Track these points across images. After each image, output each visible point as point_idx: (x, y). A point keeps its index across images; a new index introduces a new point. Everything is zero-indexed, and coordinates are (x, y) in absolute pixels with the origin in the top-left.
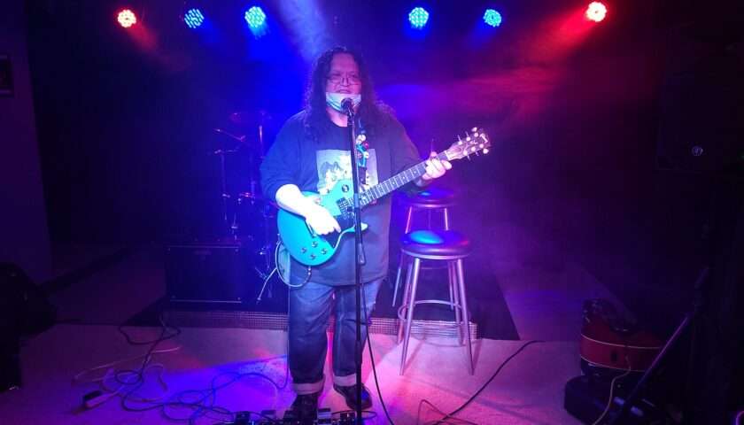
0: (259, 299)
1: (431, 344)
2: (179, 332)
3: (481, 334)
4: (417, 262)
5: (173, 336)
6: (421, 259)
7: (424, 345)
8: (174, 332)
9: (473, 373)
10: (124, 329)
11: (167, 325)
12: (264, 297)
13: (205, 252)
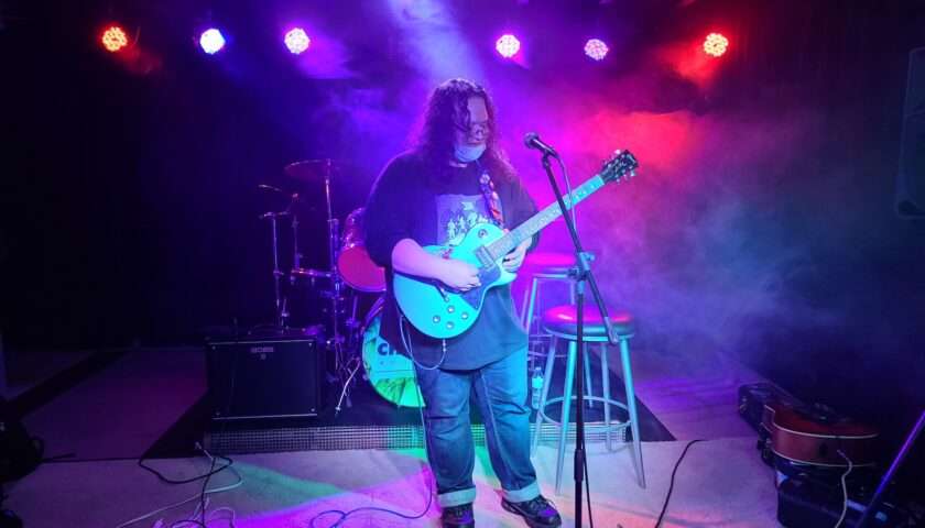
0: (338, 409)
2: (231, 461)
5: (225, 467)
8: (226, 463)
9: (645, 487)
10: (147, 462)
12: (343, 406)
13: (265, 350)
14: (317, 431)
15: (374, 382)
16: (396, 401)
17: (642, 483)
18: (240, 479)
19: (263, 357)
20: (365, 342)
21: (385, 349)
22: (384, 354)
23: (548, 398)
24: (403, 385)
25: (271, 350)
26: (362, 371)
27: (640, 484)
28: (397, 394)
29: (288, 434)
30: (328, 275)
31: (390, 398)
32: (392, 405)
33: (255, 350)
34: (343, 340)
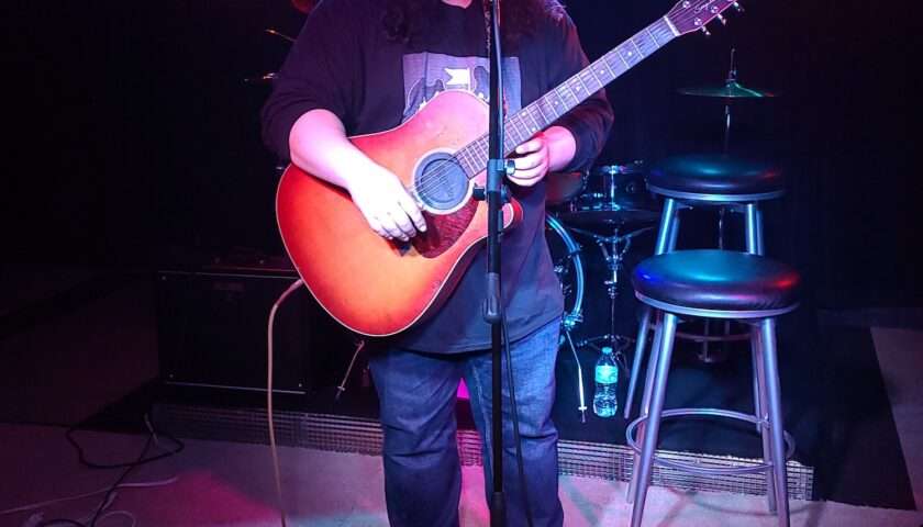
0: (342, 388)
1: (705, 505)
2: (182, 446)
3: (822, 490)
4: (670, 322)
5: (170, 454)
6: (678, 315)
7: (689, 508)
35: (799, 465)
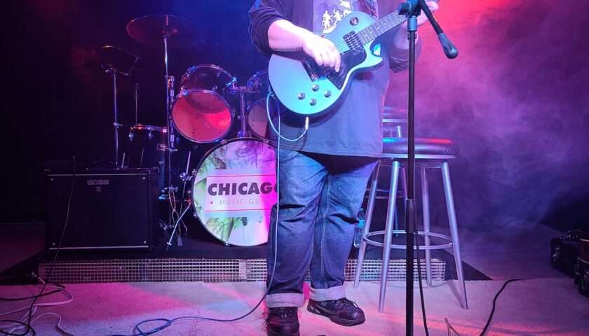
0: (169, 243)
2: (63, 287)
8: (56, 288)
11: (47, 282)
12: (175, 241)
13: (101, 182)
14: (148, 264)
15: (204, 221)
16: (224, 240)
17: (464, 305)
18: (71, 298)
19: (99, 189)
20: (196, 182)
21: (214, 190)
22: (213, 194)
23: (370, 231)
24: (232, 225)
25: (107, 182)
26: (192, 210)
27: (462, 307)
28: (225, 234)
29: (121, 266)
30: (165, 131)
31: (218, 236)
32: (220, 243)
33: (91, 183)
34: (177, 188)
35: (438, 261)
